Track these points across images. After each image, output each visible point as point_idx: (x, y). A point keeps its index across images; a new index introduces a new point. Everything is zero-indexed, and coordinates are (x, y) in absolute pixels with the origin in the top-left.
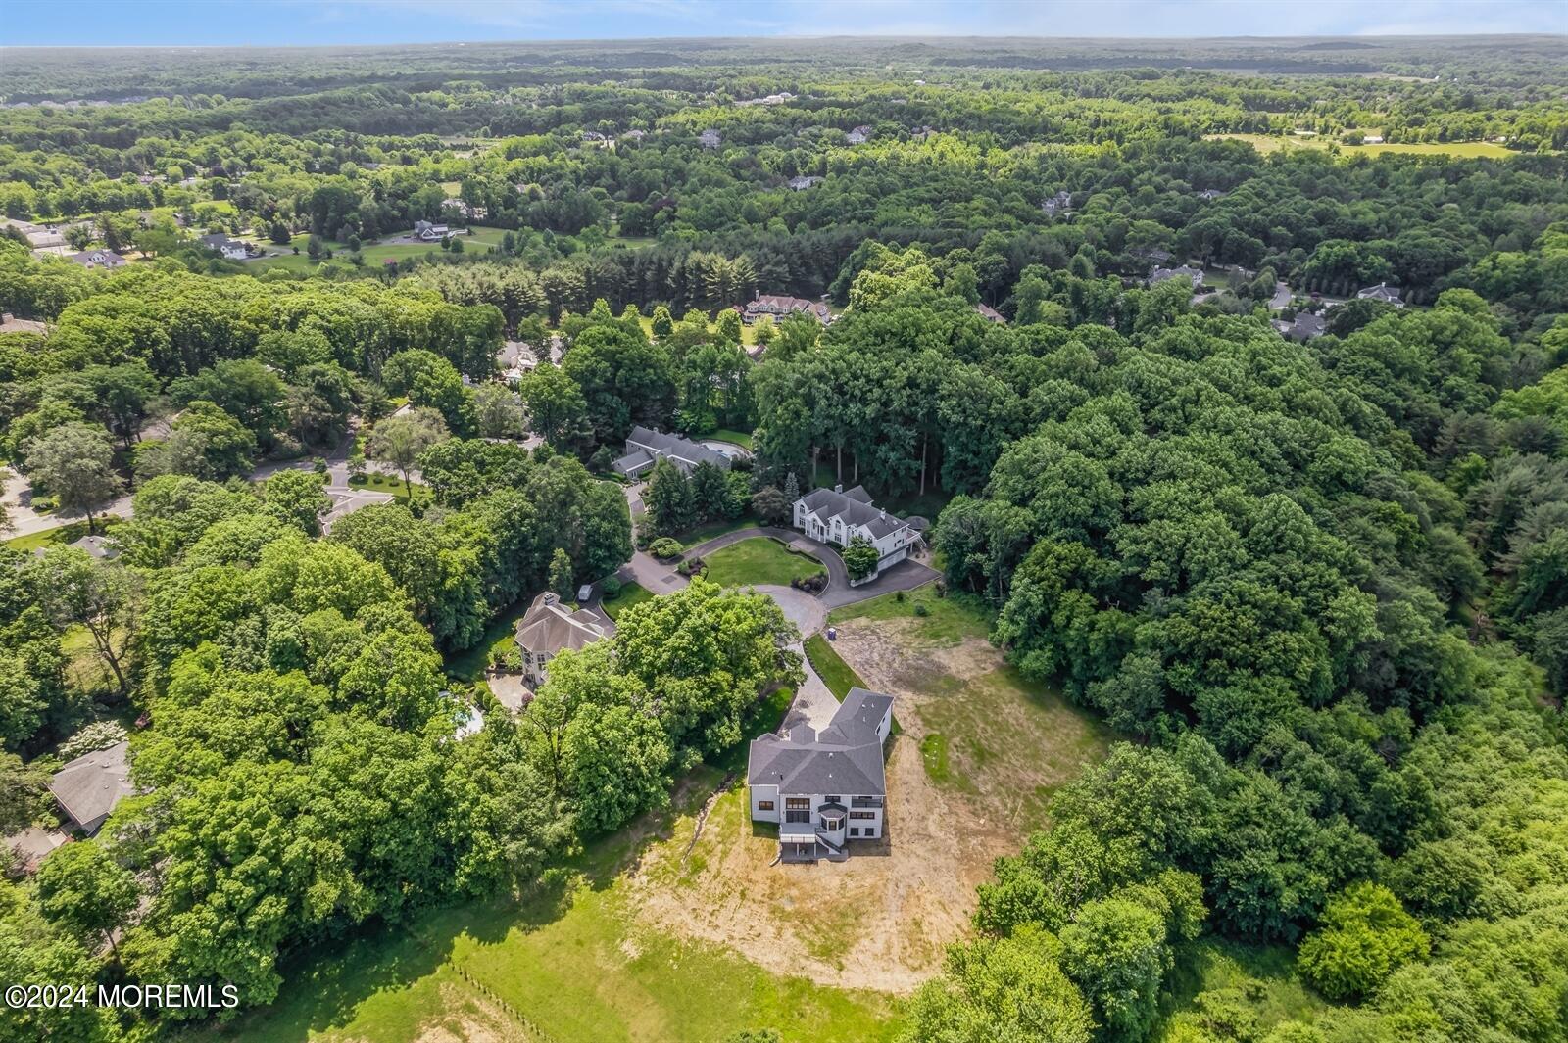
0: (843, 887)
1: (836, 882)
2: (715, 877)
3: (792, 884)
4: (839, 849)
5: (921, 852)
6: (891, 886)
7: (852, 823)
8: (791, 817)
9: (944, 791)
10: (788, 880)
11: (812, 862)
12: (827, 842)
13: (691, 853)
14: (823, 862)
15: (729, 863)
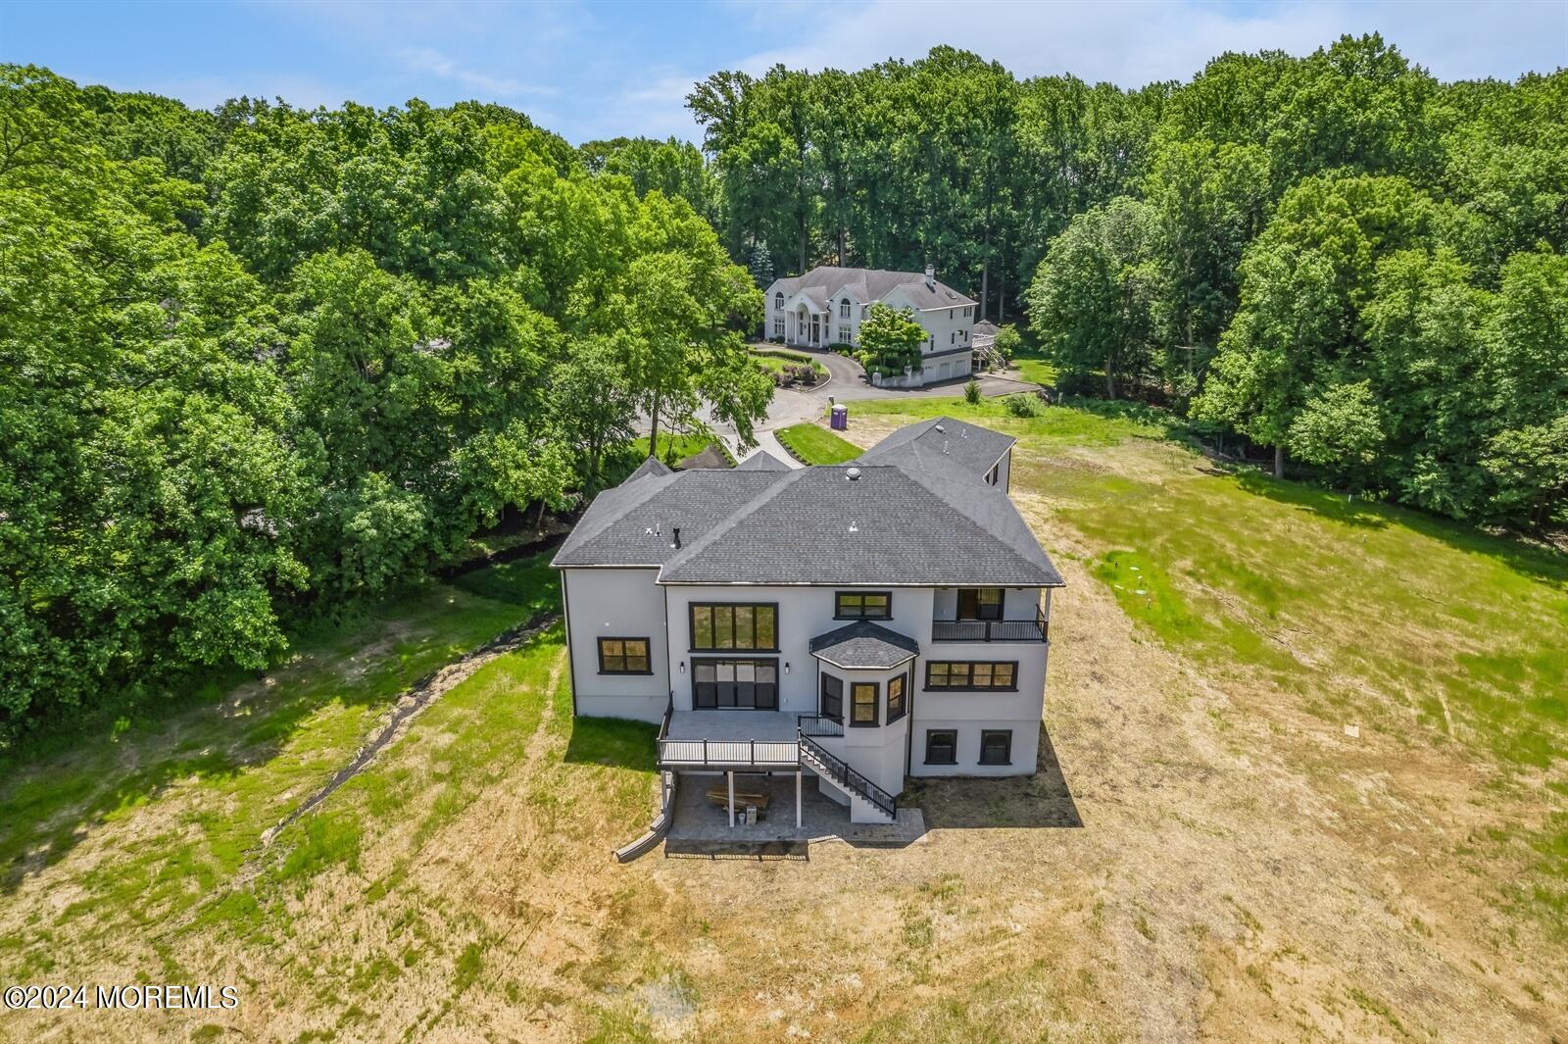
0: (917, 933)
1: (884, 918)
2: (374, 893)
3: (691, 926)
4: (893, 806)
5: (1190, 809)
6: (1119, 931)
7: (935, 710)
8: (707, 697)
9: (1198, 656)
10: (684, 911)
11: (785, 847)
12: (844, 774)
13: (319, 810)
14: (829, 849)
15: (454, 843)
